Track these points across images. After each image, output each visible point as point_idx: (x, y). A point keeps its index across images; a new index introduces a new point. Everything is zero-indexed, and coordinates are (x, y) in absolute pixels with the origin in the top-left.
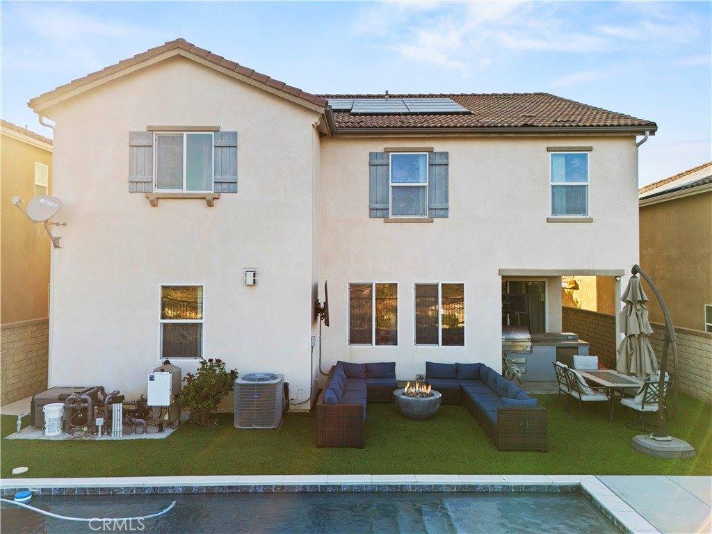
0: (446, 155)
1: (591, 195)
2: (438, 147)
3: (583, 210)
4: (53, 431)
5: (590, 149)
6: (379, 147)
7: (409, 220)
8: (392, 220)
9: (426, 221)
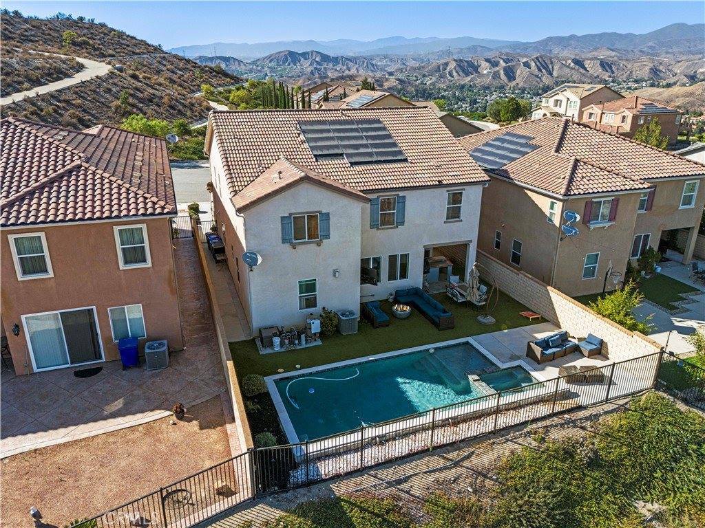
0: (405, 197)
1: (462, 210)
2: (401, 194)
3: (459, 217)
4: (278, 348)
5: (464, 190)
7: (387, 228)
8: (380, 229)
9: (394, 228)
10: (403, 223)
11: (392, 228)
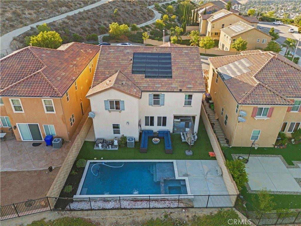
0: (164, 95)
1: (192, 102)
2: (163, 93)
3: (191, 105)
4: (100, 148)
5: (193, 94)
6: (151, 93)
7: (157, 106)
8: (153, 106)
9: (160, 106)
10: (163, 105)
11: (158, 106)
